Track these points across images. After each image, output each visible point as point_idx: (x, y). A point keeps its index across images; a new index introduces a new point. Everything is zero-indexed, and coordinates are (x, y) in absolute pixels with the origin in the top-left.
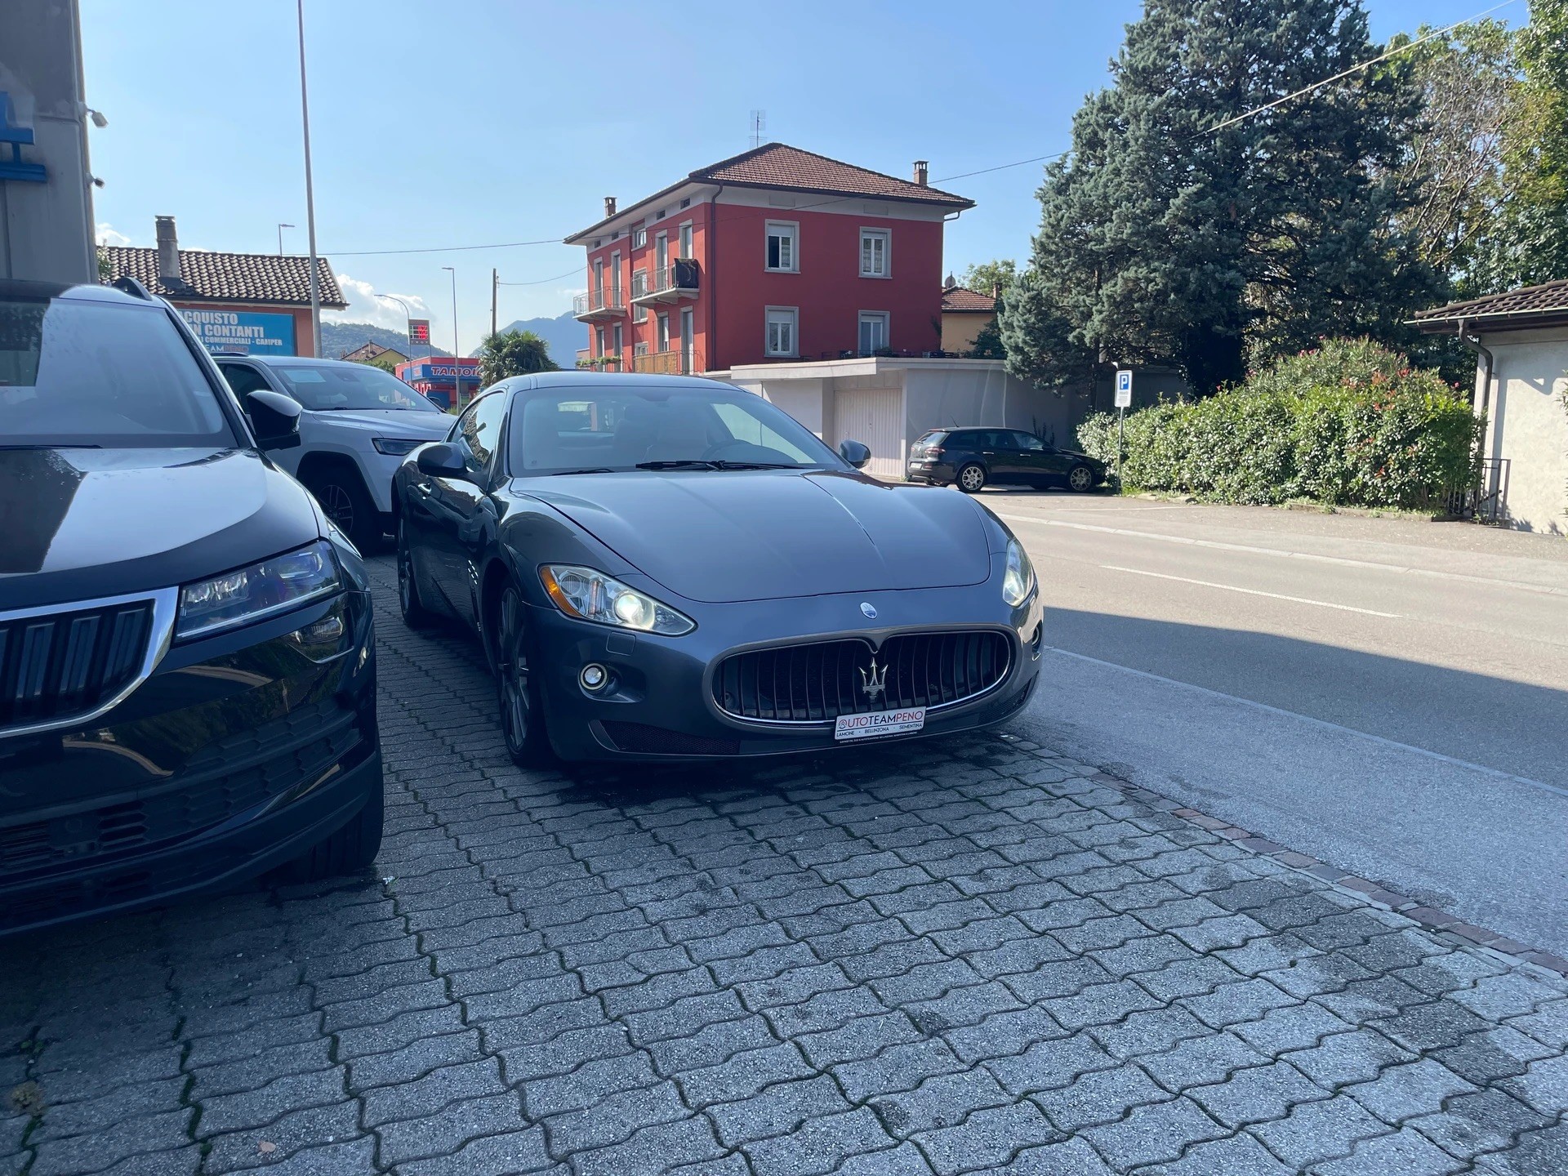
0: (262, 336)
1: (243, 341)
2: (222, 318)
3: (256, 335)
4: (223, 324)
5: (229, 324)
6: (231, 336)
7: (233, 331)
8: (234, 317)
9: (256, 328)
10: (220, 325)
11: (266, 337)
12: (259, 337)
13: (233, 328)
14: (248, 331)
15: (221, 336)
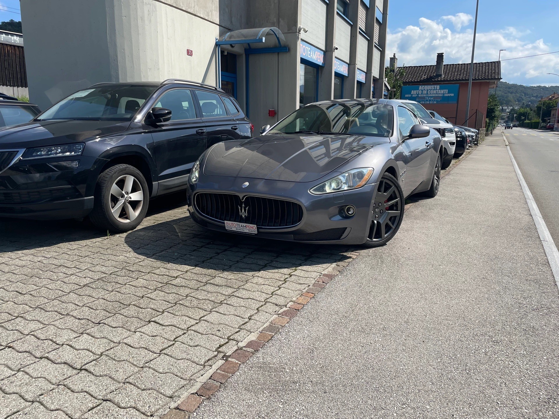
0: (447, 93)
1: (440, 95)
2: (434, 87)
3: (445, 93)
4: (434, 89)
5: (436, 89)
6: (436, 94)
7: (437, 92)
8: (438, 87)
9: (445, 90)
10: (433, 90)
11: (448, 93)
12: (446, 93)
13: (437, 91)
14: (442, 91)
15: (433, 94)
